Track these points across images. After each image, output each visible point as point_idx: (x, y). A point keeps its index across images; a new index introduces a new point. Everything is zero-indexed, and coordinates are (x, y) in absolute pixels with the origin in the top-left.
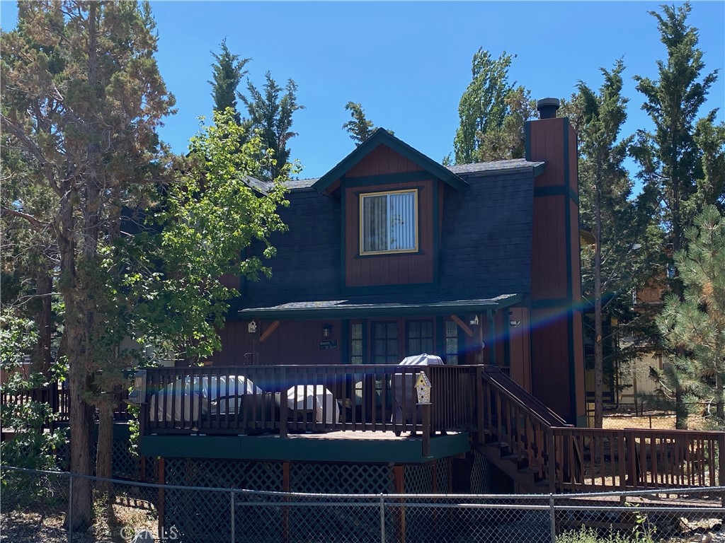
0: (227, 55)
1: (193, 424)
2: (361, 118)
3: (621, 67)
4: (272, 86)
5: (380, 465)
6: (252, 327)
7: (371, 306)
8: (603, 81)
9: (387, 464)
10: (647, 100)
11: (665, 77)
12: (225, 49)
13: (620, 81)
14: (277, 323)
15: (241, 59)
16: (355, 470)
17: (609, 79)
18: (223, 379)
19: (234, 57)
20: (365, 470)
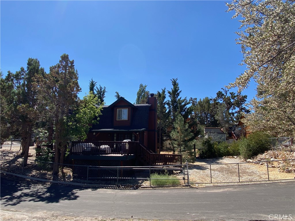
0: (93, 81)
1: (81, 153)
2: (118, 95)
3: (165, 89)
4: (101, 88)
5: (118, 161)
6: (94, 134)
7: (118, 130)
8: (162, 91)
10: (169, 95)
11: (172, 90)
12: (92, 80)
13: (165, 91)
14: (99, 133)
15: (95, 82)
16: (113, 162)
17: (163, 91)
18: (87, 144)
19: (94, 82)
20: (115, 162)
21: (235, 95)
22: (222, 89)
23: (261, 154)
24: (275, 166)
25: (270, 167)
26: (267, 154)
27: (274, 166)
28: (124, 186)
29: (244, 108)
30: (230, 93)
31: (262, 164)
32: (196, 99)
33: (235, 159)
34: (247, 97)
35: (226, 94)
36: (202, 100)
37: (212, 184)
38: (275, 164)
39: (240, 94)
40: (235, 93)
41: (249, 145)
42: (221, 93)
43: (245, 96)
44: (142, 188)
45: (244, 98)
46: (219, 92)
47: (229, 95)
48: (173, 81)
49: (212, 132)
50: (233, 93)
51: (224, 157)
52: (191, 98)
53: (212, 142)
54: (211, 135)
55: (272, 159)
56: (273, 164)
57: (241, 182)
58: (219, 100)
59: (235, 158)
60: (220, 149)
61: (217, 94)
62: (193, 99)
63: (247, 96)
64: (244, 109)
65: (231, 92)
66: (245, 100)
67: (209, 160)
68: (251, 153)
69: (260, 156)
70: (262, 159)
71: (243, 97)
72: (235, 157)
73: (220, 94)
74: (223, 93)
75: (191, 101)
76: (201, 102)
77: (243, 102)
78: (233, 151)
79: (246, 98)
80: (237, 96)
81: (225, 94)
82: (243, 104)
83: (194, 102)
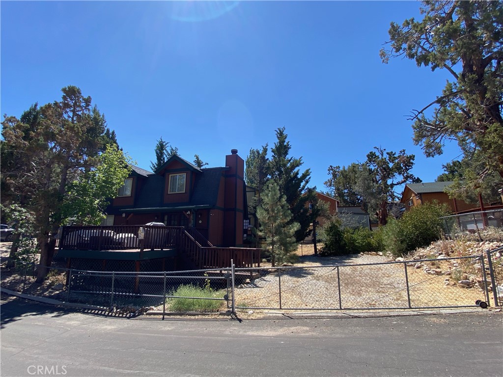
0: (162, 141)
2: (198, 159)
3: (267, 145)
5: (132, 261)
6: (124, 215)
7: (158, 208)
8: (262, 149)
9: (134, 261)
12: (161, 139)
13: (267, 149)
14: (132, 214)
15: (166, 142)
16: (124, 263)
17: (264, 149)
18: (92, 231)
19: (164, 142)
20: (127, 263)
21: (395, 156)
22: (375, 148)
23: (424, 248)
24: (443, 272)
25: (432, 272)
26: (433, 247)
27: (441, 272)
28: (122, 308)
29: (412, 175)
30: (388, 153)
31: (418, 268)
32: (339, 167)
33: (379, 257)
34: (415, 158)
35: (382, 155)
36: (346, 168)
37: (283, 311)
38: (445, 267)
39: (404, 154)
40: (395, 153)
41: (401, 231)
42: (373, 155)
43: (410, 157)
44: (147, 314)
45: (410, 160)
46: (371, 153)
47: (386, 156)
48: (279, 132)
49: (344, 213)
50: (392, 152)
51: (362, 253)
52: (331, 166)
53: (341, 229)
54: (342, 217)
55: (439, 257)
56: (439, 268)
57: (345, 309)
58: (372, 165)
59: (381, 255)
60: (355, 240)
61: (368, 156)
62: (334, 168)
63: (414, 156)
64: (411, 177)
65: (389, 151)
66: (412, 163)
67: (334, 258)
68: (404, 246)
69: (421, 251)
70: (423, 256)
71: (407, 157)
72: (381, 253)
73: (372, 157)
74: (377, 154)
75: (332, 171)
76: (345, 171)
77: (409, 166)
78: (378, 243)
79: (413, 160)
80: (399, 157)
81: (380, 156)
82: (409, 169)
83: (336, 172)
